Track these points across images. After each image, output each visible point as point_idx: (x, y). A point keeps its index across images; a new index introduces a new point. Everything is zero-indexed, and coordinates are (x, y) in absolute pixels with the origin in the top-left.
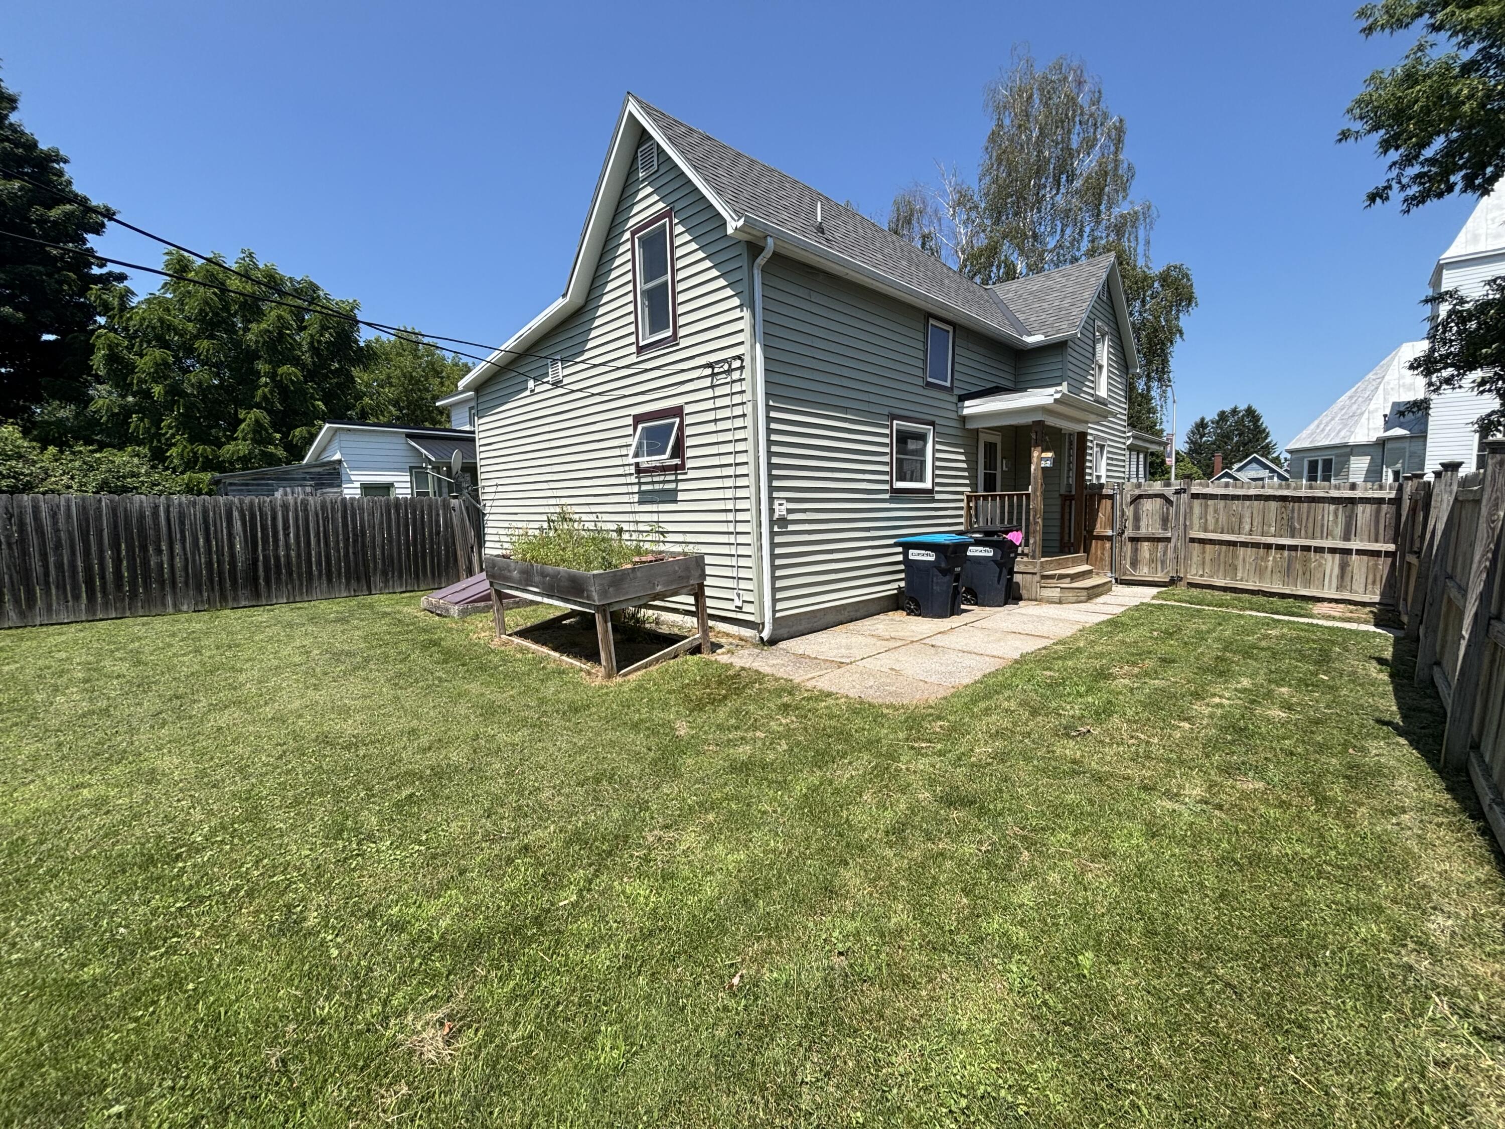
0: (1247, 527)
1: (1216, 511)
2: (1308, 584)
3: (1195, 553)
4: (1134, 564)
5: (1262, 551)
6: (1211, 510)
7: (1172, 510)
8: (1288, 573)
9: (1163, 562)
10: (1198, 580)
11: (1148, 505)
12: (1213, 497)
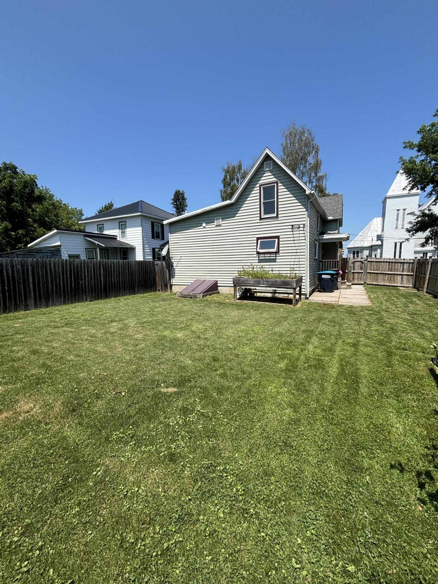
0: (381, 269)
1: (374, 265)
2: (394, 283)
3: (369, 276)
4: (353, 279)
5: (385, 275)
6: (372, 265)
7: (363, 265)
8: (390, 281)
9: (361, 278)
10: (369, 283)
11: (357, 264)
12: (373, 262)
